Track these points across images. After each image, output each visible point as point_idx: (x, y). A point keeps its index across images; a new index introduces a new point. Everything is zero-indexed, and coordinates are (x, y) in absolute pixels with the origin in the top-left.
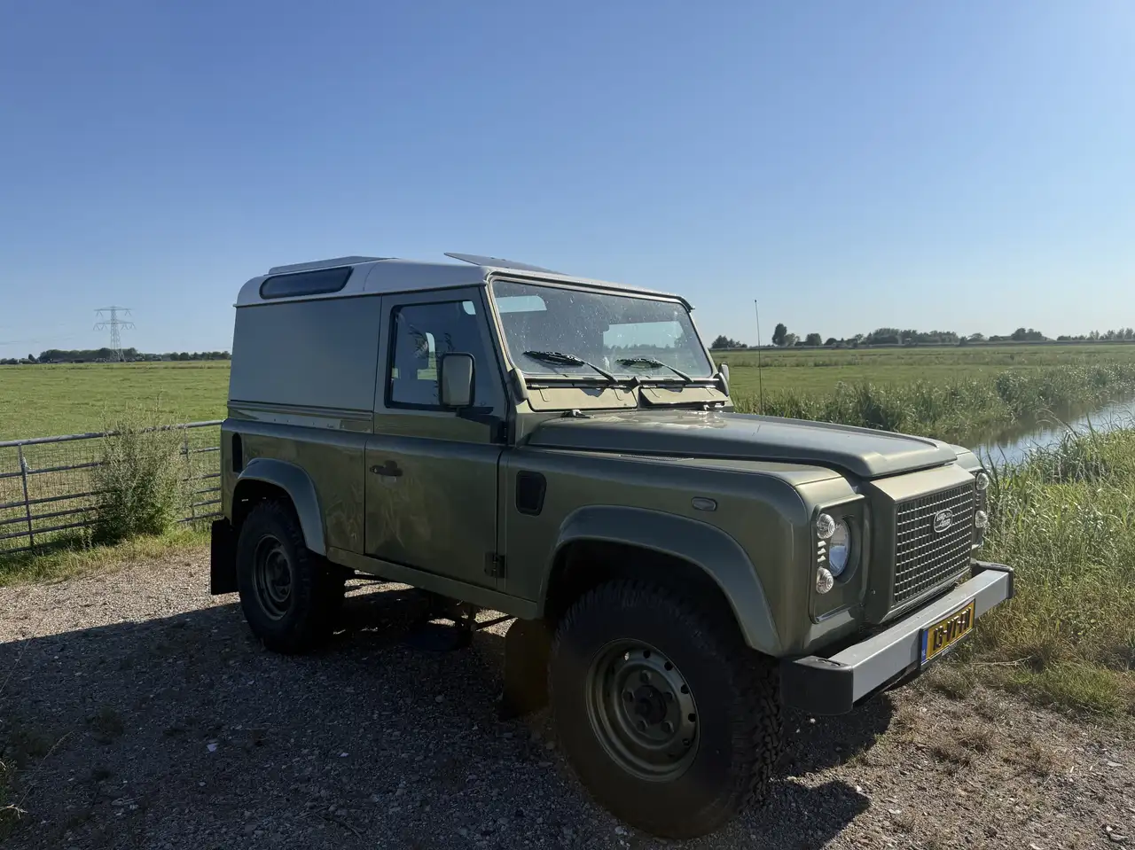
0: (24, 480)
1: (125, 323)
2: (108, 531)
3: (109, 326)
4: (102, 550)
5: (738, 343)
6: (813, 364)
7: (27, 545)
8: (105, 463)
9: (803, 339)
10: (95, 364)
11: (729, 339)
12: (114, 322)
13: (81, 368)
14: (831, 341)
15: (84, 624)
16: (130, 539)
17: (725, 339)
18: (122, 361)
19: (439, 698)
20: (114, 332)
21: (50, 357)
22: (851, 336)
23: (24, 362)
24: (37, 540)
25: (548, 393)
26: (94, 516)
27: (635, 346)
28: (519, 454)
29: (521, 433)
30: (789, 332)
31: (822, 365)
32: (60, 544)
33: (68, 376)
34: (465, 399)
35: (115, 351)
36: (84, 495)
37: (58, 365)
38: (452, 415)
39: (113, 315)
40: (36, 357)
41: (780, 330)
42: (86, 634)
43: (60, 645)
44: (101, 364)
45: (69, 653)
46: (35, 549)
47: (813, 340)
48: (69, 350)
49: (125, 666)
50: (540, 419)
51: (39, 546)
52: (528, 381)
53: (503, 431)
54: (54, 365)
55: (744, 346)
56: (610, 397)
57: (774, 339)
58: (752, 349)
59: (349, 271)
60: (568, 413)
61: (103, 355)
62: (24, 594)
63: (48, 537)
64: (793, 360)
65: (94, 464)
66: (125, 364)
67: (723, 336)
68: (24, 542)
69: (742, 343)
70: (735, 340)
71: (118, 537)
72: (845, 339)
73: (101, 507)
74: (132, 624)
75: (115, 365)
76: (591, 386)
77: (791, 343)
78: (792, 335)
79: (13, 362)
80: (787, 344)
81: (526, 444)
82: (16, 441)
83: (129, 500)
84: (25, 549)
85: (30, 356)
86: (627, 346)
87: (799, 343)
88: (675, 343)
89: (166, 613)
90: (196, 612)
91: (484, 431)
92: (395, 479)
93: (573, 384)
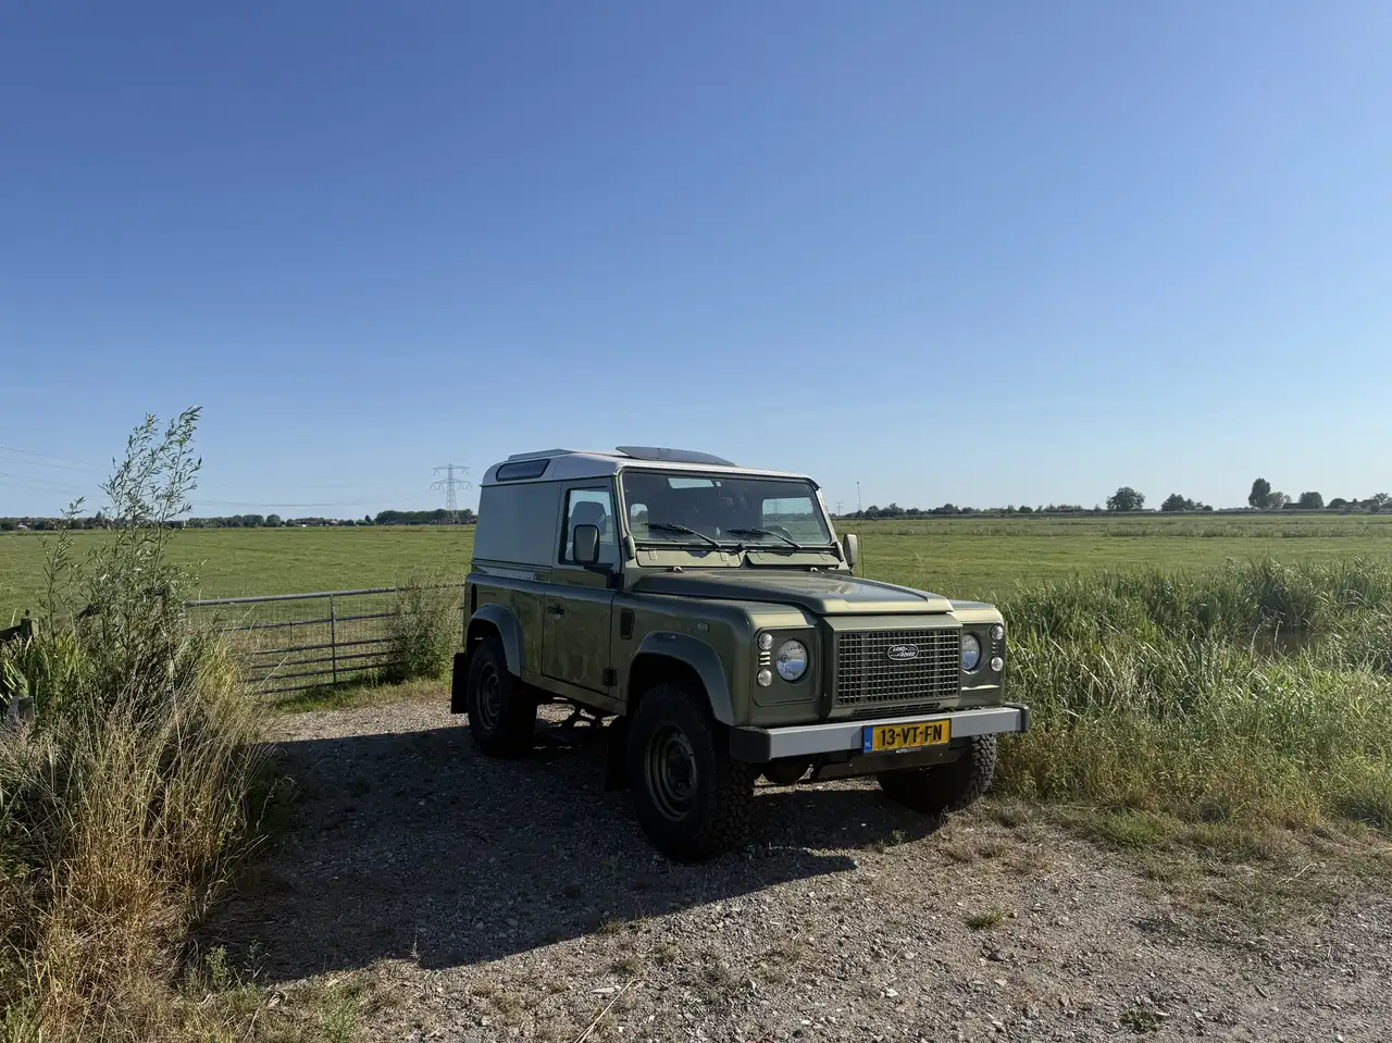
0: (333, 626)
1: (460, 482)
2: (394, 674)
3: (446, 485)
4: (390, 688)
5: (1199, 505)
6: (1280, 534)
7: (331, 681)
8: (397, 613)
9: (1295, 499)
10: (428, 526)
11: (1186, 499)
12: (451, 481)
13: (412, 531)
14: (1337, 503)
15: (360, 732)
16: (411, 680)
17: (1180, 498)
18: (456, 523)
19: (585, 787)
20: (451, 492)
21: (387, 518)
22: (1369, 496)
23: (360, 523)
24: (340, 677)
25: (655, 554)
26: (384, 659)
27: (1051, 507)
28: (626, 596)
29: (629, 582)
30: (1273, 490)
31: (1294, 536)
32: (356, 682)
33: (401, 539)
34: (591, 558)
35: (449, 512)
36: (378, 641)
37: (393, 527)
38: (581, 568)
39: (450, 474)
40: (373, 518)
41: (1260, 488)
42: (359, 738)
43: (339, 745)
44: (434, 526)
45: (345, 749)
46: (336, 685)
47: (1310, 501)
48: (405, 511)
49: (380, 758)
50: (646, 573)
51: (340, 683)
52: (636, 545)
53: (615, 580)
54: (387, 527)
55: (1208, 508)
56: (714, 559)
57: (1251, 499)
58: (1222, 513)
59: (548, 462)
60: (670, 569)
61: (439, 516)
62: (322, 716)
63: (348, 676)
64: (1255, 529)
65: (388, 615)
66: (459, 527)
67: (1176, 495)
68: (328, 679)
69: (1204, 504)
70: (1195, 501)
71: (402, 679)
72: (1360, 500)
73: (391, 652)
74: (393, 735)
75: (449, 528)
76: (697, 550)
77: (1276, 506)
78: (1279, 494)
79: (350, 523)
80: (1271, 506)
81: (634, 591)
82: (328, 593)
83: (413, 647)
84: (329, 684)
85: (367, 518)
86: (1040, 507)
87: (1289, 505)
88: (1109, 503)
89: (419, 728)
90: (441, 729)
91: (602, 579)
92: (559, 616)
93: (681, 548)
